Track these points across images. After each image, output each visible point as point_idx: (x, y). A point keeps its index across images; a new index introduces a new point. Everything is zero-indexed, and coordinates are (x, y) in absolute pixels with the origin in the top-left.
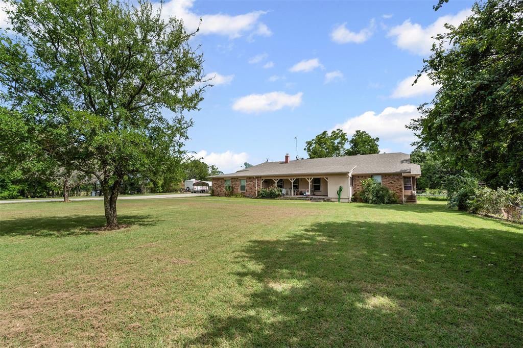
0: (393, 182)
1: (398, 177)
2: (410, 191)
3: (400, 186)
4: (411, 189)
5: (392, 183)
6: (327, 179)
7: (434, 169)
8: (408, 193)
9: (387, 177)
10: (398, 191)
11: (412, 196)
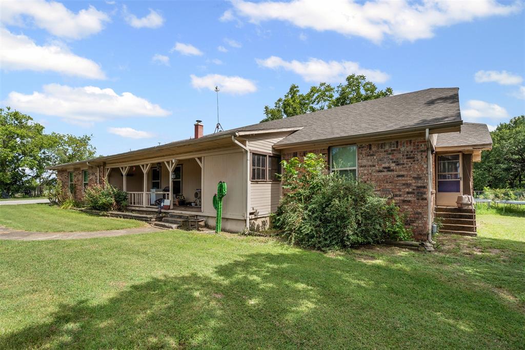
0: (393, 166)
1: (410, 148)
2: (454, 196)
3: (418, 178)
4: (458, 191)
5: (389, 169)
6: (200, 159)
7: (498, 156)
8: (450, 200)
9: (374, 149)
10: (410, 198)
11: (459, 210)
